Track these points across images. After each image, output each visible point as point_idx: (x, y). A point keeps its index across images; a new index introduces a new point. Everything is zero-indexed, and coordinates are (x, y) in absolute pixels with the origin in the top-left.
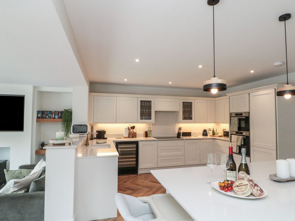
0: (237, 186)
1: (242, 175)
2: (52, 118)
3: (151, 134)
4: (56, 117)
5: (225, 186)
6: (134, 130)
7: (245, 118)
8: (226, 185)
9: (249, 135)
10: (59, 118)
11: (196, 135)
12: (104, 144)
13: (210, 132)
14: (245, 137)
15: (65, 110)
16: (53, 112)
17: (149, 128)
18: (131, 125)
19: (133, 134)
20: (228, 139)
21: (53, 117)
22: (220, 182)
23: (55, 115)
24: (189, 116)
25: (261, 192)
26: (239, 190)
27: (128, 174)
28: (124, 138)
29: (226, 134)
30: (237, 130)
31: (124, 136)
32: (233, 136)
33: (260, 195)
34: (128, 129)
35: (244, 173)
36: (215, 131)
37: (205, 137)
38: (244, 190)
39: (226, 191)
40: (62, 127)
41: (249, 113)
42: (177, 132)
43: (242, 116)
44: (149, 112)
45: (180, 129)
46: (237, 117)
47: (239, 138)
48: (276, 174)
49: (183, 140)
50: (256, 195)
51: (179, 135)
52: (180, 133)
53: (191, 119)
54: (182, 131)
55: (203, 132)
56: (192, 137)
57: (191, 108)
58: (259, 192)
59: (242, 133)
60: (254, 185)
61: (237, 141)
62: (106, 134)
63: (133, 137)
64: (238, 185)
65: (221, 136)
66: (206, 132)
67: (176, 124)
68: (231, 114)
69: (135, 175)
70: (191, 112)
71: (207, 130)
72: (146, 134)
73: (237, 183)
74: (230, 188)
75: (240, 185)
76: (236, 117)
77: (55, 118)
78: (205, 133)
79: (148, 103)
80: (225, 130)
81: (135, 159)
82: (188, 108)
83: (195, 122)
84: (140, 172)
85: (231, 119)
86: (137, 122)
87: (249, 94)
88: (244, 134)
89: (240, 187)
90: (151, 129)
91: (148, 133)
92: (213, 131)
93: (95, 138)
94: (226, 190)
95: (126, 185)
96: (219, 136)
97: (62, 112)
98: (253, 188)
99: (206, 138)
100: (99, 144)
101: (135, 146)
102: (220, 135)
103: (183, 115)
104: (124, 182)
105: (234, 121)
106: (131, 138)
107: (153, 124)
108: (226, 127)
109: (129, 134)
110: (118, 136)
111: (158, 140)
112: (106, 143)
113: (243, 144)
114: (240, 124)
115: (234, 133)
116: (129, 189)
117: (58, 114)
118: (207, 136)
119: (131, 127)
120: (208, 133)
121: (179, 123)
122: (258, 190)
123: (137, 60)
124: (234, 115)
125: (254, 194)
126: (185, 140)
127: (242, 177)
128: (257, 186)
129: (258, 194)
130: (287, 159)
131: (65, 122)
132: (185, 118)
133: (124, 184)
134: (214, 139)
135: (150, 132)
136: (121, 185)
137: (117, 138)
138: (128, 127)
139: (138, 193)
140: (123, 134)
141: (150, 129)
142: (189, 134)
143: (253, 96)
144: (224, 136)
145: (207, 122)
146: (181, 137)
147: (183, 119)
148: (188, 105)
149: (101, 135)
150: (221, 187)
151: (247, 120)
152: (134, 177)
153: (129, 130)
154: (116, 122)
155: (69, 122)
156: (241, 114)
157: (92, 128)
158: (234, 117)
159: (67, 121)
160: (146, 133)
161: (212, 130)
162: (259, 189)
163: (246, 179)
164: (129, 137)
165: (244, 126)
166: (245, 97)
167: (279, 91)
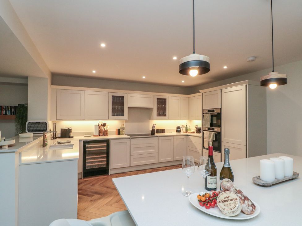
0: (223, 201)
1: (227, 184)
2: (2, 114)
3: (124, 131)
4: (8, 113)
5: (206, 200)
6: (105, 128)
7: (217, 114)
8: (208, 198)
9: (220, 131)
10: (12, 115)
11: (170, 132)
12: (67, 144)
13: (183, 128)
14: (217, 133)
15: (20, 105)
16: (4, 107)
17: (122, 125)
18: (102, 122)
19: (104, 132)
20: (201, 135)
21: (4, 113)
22: (200, 195)
23: (6, 111)
24: (163, 113)
25: (253, 208)
26: (225, 207)
27: (97, 176)
28: (94, 136)
29: (199, 130)
30: (209, 127)
31: (94, 135)
32: (205, 132)
33: (252, 212)
34: (98, 126)
35: (229, 181)
36: (188, 128)
37: (178, 134)
38: (232, 207)
39: (208, 208)
40: (16, 126)
41: (221, 109)
42: (151, 129)
43: (214, 112)
44: (121, 108)
45: (154, 126)
46: (210, 113)
47: (211, 134)
48: (259, 176)
49: (157, 137)
50: (247, 212)
51: (153, 132)
52: (155, 129)
53: (165, 115)
54: (156, 128)
55: (177, 129)
56: (166, 134)
57: (165, 105)
58: (251, 208)
59: (213, 129)
60: (243, 198)
61: (209, 137)
62: (72, 132)
63: (104, 135)
64: (224, 199)
65: (194, 133)
66: (179, 128)
67: (150, 120)
68: (203, 110)
69: (105, 176)
70: (165, 109)
71: (180, 126)
72: (119, 132)
73: (221, 197)
74: (213, 203)
75: (227, 199)
76: (208, 113)
77: (6, 114)
78: (178, 130)
79: (121, 99)
80: (197, 127)
81: (106, 159)
82: (162, 105)
83: (169, 119)
84: (111, 172)
85: (203, 115)
86: (108, 119)
87: (221, 90)
88: (216, 130)
89: (226, 203)
90: (124, 127)
91: (120, 130)
92: (186, 128)
93: (59, 137)
94: (208, 206)
95: (93, 189)
96: (192, 133)
97: (15, 108)
98: (242, 203)
99: (180, 134)
100: (61, 144)
101: (106, 145)
102: (192, 131)
103: (157, 112)
104: (93, 185)
105: (207, 117)
106: (102, 136)
107: (126, 122)
108: (198, 123)
109: (99, 132)
110: (87, 134)
111: (131, 138)
112: (70, 142)
113: (214, 140)
114: (212, 120)
115: (206, 129)
116: (97, 193)
117: (11, 110)
118: (181, 132)
119: (102, 125)
120: (181, 130)
121: (153, 119)
122: (249, 206)
123: (103, 45)
124: (206, 112)
125: (244, 211)
126: (159, 137)
127: (227, 186)
128: (248, 199)
129: (249, 211)
130: (270, 159)
131: (19, 119)
132: (159, 115)
133: (92, 187)
134: (187, 135)
135: (123, 129)
136: (88, 190)
137: (85, 136)
138: (98, 124)
139: (107, 198)
140: (93, 132)
141: (122, 127)
142: (163, 131)
143: (225, 92)
144: (196, 132)
145: (181, 119)
146: (155, 134)
147: (157, 116)
148: (162, 102)
149: (66, 133)
150: (200, 201)
151: (219, 116)
152: (104, 178)
153: (100, 127)
154: (84, 119)
155: (24, 119)
156: (213, 111)
157: (55, 126)
158: (207, 113)
159: (22, 118)
160: (119, 130)
161: (185, 126)
162: (250, 203)
163: (232, 189)
164: (99, 135)
165: (216, 122)
166: (217, 94)
167: (264, 80)
